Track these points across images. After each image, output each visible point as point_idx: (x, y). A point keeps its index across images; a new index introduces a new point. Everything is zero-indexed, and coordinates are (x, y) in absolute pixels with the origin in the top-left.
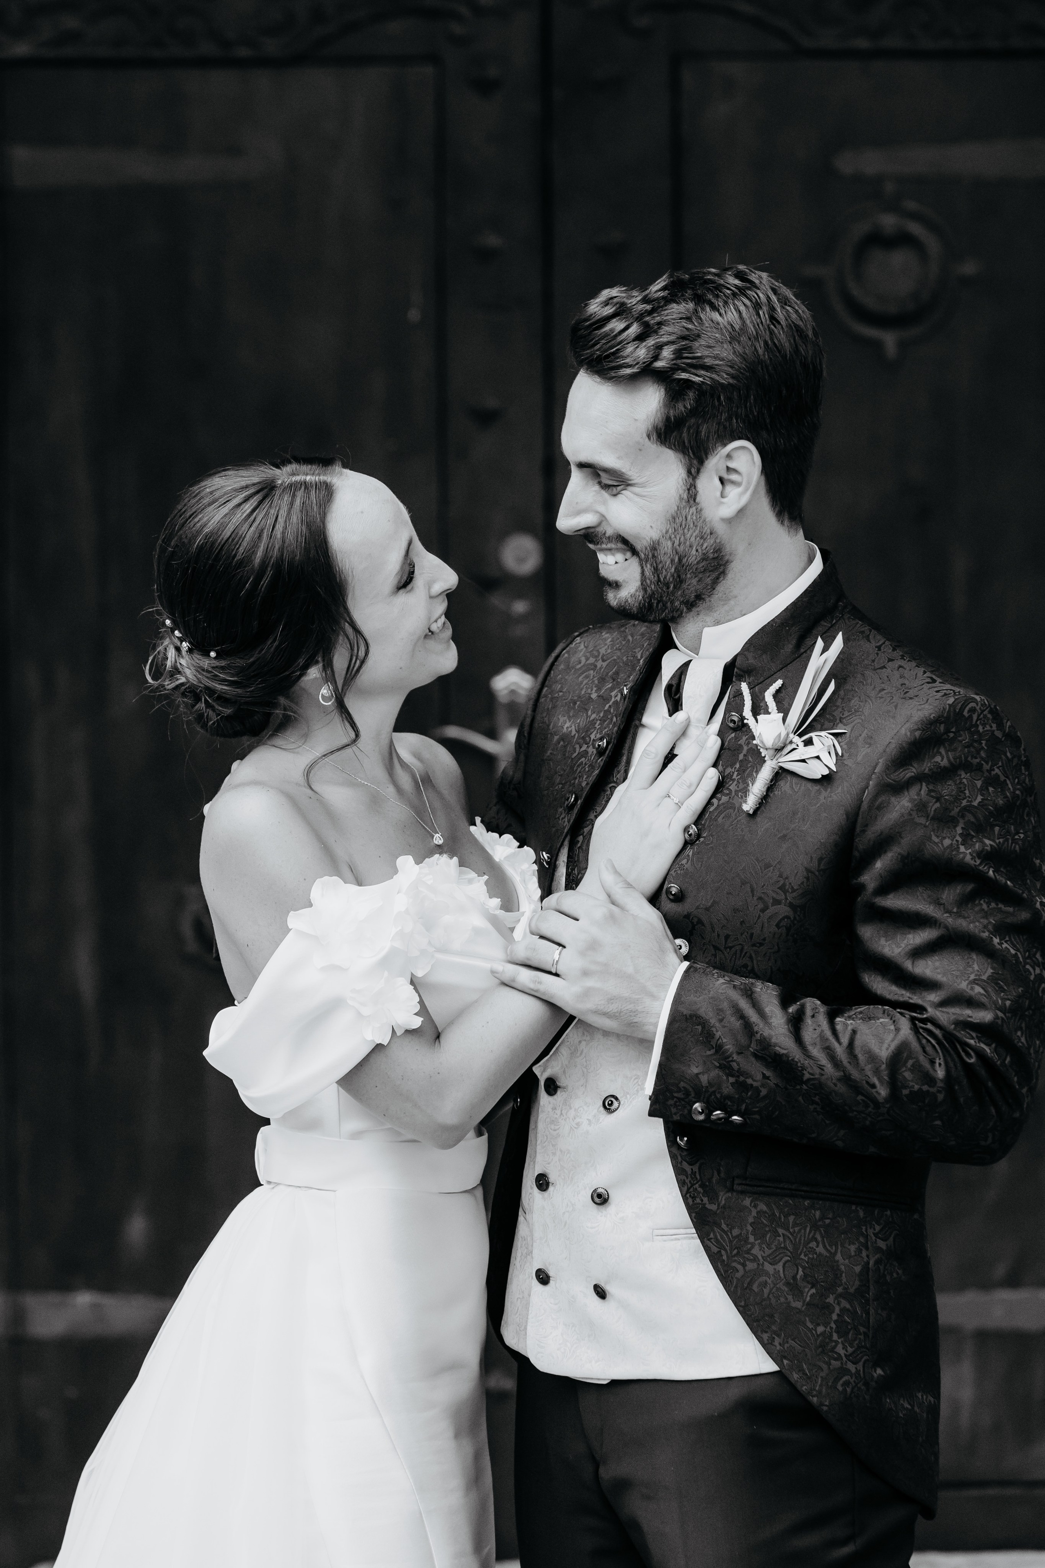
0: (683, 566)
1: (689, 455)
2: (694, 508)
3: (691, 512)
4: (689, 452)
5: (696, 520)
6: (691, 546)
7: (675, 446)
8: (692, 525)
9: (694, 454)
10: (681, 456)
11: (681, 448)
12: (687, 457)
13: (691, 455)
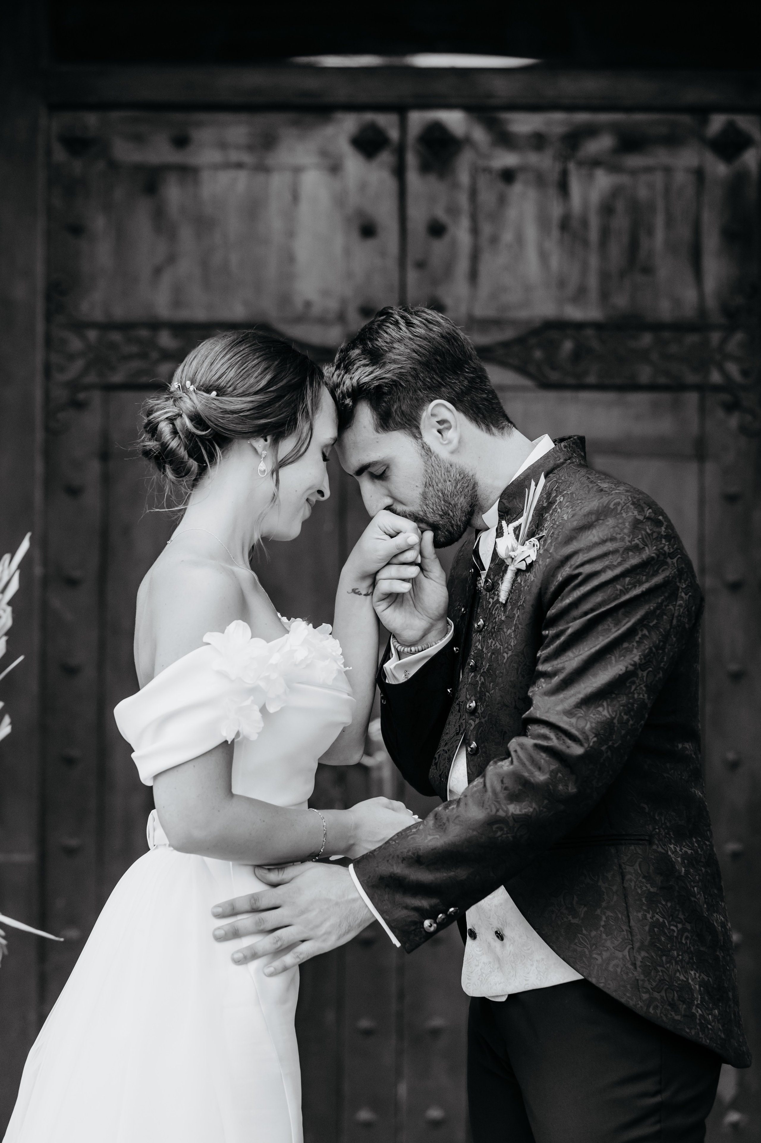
0: (448, 496)
1: (407, 428)
2: (433, 457)
3: (433, 461)
4: (406, 426)
5: (438, 463)
6: (445, 481)
7: (395, 427)
8: (438, 468)
9: (409, 425)
10: (402, 431)
11: (400, 426)
12: (406, 429)
13: (408, 426)
